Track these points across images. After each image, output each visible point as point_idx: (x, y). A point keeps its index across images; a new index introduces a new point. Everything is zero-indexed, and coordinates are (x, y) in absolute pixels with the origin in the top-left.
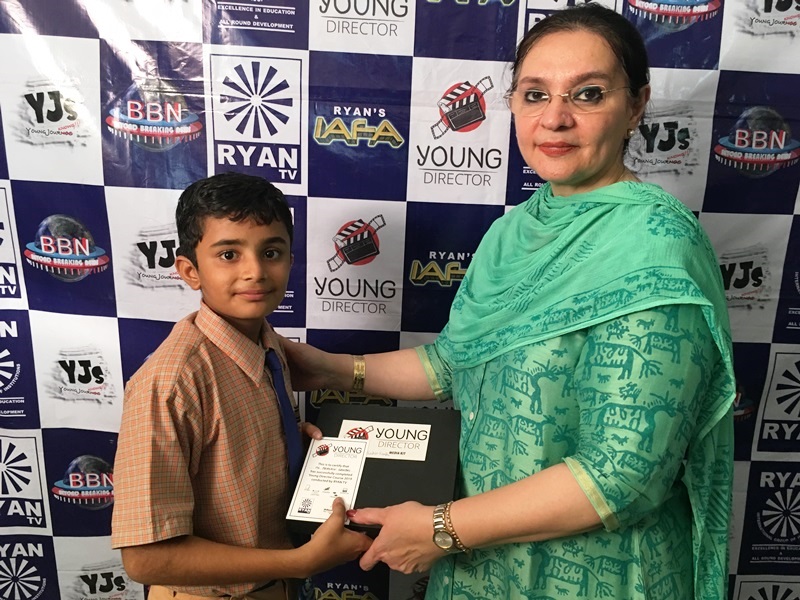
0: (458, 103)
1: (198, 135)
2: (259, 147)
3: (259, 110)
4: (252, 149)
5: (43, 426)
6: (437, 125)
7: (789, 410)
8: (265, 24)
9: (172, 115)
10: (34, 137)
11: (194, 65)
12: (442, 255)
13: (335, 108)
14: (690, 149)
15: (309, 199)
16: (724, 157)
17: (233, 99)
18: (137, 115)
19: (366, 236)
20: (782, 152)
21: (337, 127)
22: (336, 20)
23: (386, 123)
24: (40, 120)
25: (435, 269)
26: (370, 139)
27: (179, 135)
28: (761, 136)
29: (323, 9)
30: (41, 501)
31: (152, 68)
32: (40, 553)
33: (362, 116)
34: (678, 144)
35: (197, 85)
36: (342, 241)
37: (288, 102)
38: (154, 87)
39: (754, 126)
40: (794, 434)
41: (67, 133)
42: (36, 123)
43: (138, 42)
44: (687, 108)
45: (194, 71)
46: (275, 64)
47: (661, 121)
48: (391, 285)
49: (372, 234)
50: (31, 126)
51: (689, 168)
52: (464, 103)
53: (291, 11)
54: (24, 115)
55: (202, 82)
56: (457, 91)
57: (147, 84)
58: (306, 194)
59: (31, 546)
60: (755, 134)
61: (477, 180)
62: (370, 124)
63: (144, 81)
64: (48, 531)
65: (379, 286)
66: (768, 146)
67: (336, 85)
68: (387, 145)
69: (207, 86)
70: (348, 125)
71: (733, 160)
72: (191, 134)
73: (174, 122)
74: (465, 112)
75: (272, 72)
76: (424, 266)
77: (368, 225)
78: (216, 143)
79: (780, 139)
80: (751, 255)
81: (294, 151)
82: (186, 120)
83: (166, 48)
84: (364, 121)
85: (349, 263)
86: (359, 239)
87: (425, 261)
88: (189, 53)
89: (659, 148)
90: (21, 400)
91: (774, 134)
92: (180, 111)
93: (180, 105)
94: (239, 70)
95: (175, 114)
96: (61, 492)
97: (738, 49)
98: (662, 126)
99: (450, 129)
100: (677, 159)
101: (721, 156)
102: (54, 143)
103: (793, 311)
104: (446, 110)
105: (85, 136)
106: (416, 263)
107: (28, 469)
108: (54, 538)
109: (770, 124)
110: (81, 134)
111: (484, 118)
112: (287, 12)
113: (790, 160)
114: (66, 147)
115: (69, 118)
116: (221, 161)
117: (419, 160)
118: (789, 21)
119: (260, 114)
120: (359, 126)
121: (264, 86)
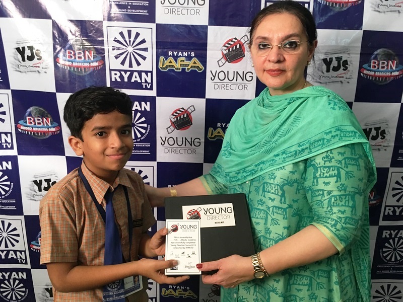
0: (231, 49)
1: (102, 66)
2: (132, 72)
3: (131, 54)
4: (128, 73)
5: (25, 214)
6: (220, 60)
7: (398, 201)
8: (134, 11)
9: (88, 57)
10: (22, 69)
11: (100, 32)
12: (224, 125)
13: (169, 52)
14: (349, 71)
15: (157, 97)
16: (365, 74)
17: (119, 49)
18: (71, 57)
19: (185, 116)
20: (394, 71)
21: (170, 62)
22: (169, 8)
23: (195, 59)
24: (24, 60)
25: (220, 132)
26: (187, 68)
27: (92, 67)
28: (383, 63)
29: (163, 3)
30: (25, 251)
31: (78, 34)
32: (25, 277)
33: (183, 56)
34: (342, 68)
35: (101, 42)
36: (174, 118)
37: (146, 50)
38: (79, 43)
39: (380, 58)
40: (401, 212)
41: (37, 67)
42: (22, 61)
43: (71, 21)
44: (347, 49)
45: (99, 35)
46: (139, 31)
47: (334, 57)
48: (198, 140)
49: (189, 115)
50: (20, 63)
51: (348, 80)
52: (234, 49)
53: (146, 4)
54: (16, 58)
55: (103, 40)
56: (230, 42)
57: (76, 41)
58: (156, 96)
59: (20, 274)
60: (381, 62)
61: (241, 87)
62: (186, 60)
63: (74, 40)
64: (28, 266)
65: (193, 140)
66: (387, 68)
67: (170, 41)
68: (196, 71)
69: (105, 42)
70: (176, 61)
71: (370, 76)
72: (98, 66)
73: (90, 60)
74: (234, 54)
75: (138, 35)
76: (215, 130)
77: (187, 110)
78: (111, 70)
79: (393, 65)
80: (380, 124)
81: (149, 74)
82: (96, 59)
83: (85, 24)
84: (184, 58)
85: (177, 129)
86: (182, 117)
87: (215, 128)
88: (97, 26)
89: (333, 70)
90: (14, 201)
91: (390, 62)
92: (92, 55)
93: (92, 52)
94: (121, 34)
95: (90, 57)
96: (35, 247)
97: (372, 20)
98: (334, 59)
99: (227, 62)
100: (342, 76)
101: (364, 74)
102: (31, 71)
103: (401, 151)
104: (225, 52)
105: (46, 68)
106: (211, 129)
107: (18, 235)
108: (32, 270)
109: (388, 57)
110: (44, 67)
111: (244, 56)
112: (144, 4)
113: (398, 75)
114: (37, 74)
115: (38, 59)
116: (113, 80)
117: (211, 78)
118: (398, 5)
119: (132, 56)
120: (181, 61)
121: (134, 42)
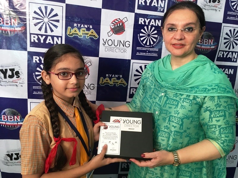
0: (116, 25)
1: (24, 31)
3: (47, 23)
4: (44, 37)
6: (109, 32)
9: (14, 23)
12: (110, 76)
13: (75, 24)
17: (37, 19)
18: (1, 23)
20: (212, 46)
21: (75, 31)
23: (92, 30)
25: (108, 80)
26: (87, 36)
27: (16, 31)
28: (206, 41)
35: (24, 13)
37: (58, 21)
45: (23, 8)
46: (53, 7)
48: (93, 85)
49: (87, 68)
52: (118, 25)
56: (116, 21)
57: (4, 12)
61: (122, 51)
62: (87, 30)
63: (3, 11)
66: (208, 44)
68: (93, 38)
69: (27, 13)
70: (79, 30)
72: (21, 30)
73: (15, 26)
74: (119, 29)
75: (52, 10)
76: (104, 79)
77: (86, 65)
78: (31, 34)
79: (211, 42)
81: (60, 38)
82: (19, 25)
84: (85, 29)
87: (105, 77)
91: (210, 40)
92: (17, 22)
93: (17, 20)
94: (40, 9)
95: (15, 23)
99: (114, 34)
104: (112, 27)
106: (102, 78)
109: (209, 37)
111: (125, 31)
113: (214, 48)
116: (32, 41)
117: (103, 44)
118: (215, 6)
119: (47, 25)
120: (83, 31)
121: (49, 15)
